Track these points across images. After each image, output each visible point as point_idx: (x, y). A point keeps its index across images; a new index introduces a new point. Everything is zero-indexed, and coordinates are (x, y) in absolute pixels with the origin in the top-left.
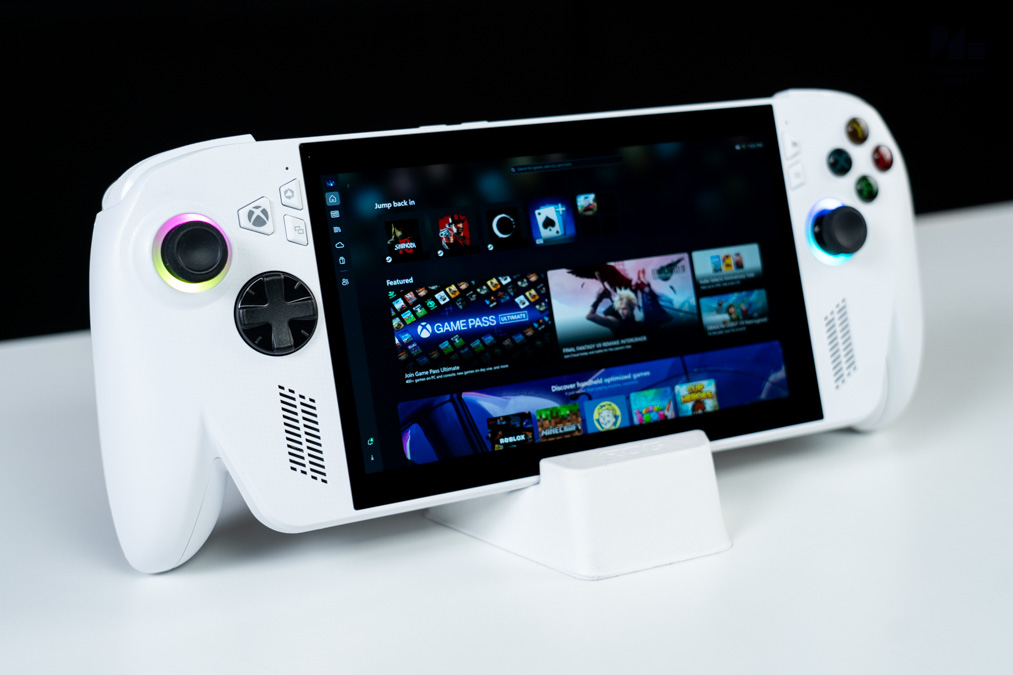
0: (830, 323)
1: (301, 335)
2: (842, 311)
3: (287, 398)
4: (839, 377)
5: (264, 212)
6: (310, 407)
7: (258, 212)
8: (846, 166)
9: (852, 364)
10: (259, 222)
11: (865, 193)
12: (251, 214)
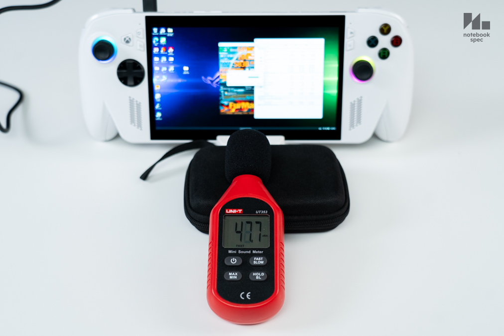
0: (352, 105)
1: (137, 81)
2: (360, 101)
3: (131, 101)
4: (352, 125)
5: (130, 39)
6: (139, 105)
7: (127, 39)
8: (374, 44)
9: (359, 121)
10: (127, 42)
11: (382, 56)
12: (125, 39)
